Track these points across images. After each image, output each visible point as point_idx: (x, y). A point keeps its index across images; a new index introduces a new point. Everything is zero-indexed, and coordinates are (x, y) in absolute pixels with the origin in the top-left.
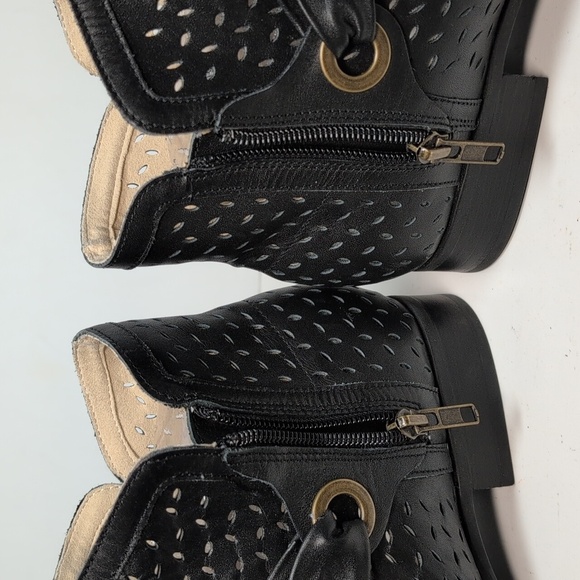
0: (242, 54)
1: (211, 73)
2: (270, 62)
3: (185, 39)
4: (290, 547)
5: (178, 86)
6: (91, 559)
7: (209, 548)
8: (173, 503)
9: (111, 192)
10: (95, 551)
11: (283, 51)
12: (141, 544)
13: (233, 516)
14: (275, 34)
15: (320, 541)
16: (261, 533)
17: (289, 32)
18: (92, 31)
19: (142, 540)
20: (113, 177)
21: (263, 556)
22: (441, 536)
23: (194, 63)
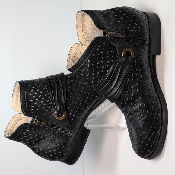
0: (43, 108)
1: (37, 110)
2: (47, 111)
3: (35, 103)
4: (117, 59)
5: (32, 110)
6: (82, 56)
7: (103, 58)
8: (98, 48)
9: (11, 129)
10: (83, 54)
11: (50, 110)
12: (92, 55)
13: (108, 52)
14: (49, 107)
15: (123, 59)
16: (113, 56)
17: (51, 108)
18: (22, 98)
19: (92, 54)
20: (12, 127)
21: (112, 61)
22: (145, 62)
23: (36, 107)
